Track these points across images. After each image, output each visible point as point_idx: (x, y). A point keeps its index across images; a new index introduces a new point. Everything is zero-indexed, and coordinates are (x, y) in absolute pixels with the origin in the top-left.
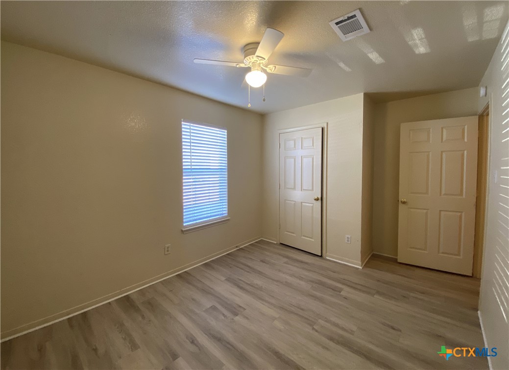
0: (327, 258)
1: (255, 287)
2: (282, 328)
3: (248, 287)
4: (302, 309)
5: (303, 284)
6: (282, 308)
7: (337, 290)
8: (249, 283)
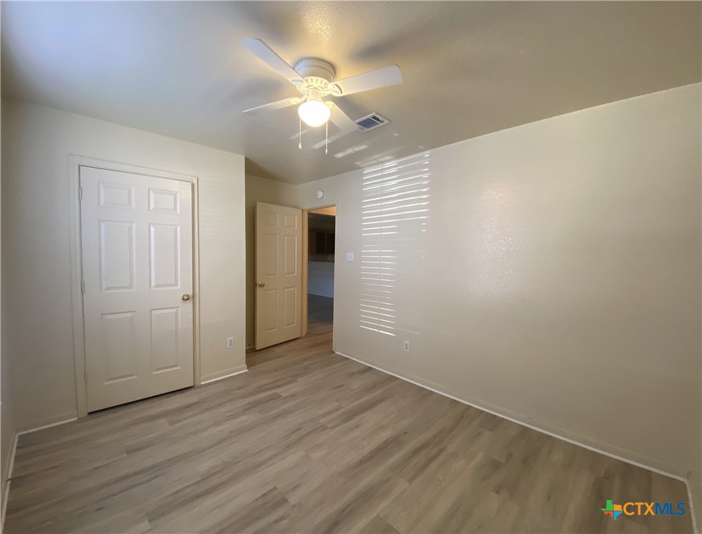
0: (202, 383)
1: (218, 472)
2: (325, 451)
3: (214, 481)
4: (299, 429)
5: (245, 419)
6: (289, 447)
7: (276, 397)
8: (200, 478)
